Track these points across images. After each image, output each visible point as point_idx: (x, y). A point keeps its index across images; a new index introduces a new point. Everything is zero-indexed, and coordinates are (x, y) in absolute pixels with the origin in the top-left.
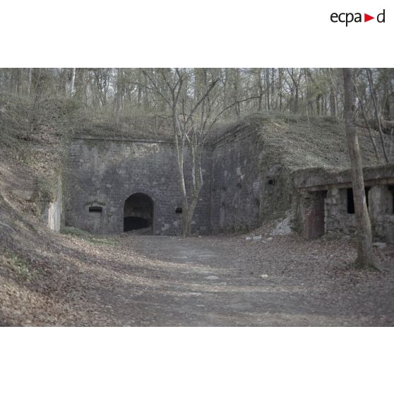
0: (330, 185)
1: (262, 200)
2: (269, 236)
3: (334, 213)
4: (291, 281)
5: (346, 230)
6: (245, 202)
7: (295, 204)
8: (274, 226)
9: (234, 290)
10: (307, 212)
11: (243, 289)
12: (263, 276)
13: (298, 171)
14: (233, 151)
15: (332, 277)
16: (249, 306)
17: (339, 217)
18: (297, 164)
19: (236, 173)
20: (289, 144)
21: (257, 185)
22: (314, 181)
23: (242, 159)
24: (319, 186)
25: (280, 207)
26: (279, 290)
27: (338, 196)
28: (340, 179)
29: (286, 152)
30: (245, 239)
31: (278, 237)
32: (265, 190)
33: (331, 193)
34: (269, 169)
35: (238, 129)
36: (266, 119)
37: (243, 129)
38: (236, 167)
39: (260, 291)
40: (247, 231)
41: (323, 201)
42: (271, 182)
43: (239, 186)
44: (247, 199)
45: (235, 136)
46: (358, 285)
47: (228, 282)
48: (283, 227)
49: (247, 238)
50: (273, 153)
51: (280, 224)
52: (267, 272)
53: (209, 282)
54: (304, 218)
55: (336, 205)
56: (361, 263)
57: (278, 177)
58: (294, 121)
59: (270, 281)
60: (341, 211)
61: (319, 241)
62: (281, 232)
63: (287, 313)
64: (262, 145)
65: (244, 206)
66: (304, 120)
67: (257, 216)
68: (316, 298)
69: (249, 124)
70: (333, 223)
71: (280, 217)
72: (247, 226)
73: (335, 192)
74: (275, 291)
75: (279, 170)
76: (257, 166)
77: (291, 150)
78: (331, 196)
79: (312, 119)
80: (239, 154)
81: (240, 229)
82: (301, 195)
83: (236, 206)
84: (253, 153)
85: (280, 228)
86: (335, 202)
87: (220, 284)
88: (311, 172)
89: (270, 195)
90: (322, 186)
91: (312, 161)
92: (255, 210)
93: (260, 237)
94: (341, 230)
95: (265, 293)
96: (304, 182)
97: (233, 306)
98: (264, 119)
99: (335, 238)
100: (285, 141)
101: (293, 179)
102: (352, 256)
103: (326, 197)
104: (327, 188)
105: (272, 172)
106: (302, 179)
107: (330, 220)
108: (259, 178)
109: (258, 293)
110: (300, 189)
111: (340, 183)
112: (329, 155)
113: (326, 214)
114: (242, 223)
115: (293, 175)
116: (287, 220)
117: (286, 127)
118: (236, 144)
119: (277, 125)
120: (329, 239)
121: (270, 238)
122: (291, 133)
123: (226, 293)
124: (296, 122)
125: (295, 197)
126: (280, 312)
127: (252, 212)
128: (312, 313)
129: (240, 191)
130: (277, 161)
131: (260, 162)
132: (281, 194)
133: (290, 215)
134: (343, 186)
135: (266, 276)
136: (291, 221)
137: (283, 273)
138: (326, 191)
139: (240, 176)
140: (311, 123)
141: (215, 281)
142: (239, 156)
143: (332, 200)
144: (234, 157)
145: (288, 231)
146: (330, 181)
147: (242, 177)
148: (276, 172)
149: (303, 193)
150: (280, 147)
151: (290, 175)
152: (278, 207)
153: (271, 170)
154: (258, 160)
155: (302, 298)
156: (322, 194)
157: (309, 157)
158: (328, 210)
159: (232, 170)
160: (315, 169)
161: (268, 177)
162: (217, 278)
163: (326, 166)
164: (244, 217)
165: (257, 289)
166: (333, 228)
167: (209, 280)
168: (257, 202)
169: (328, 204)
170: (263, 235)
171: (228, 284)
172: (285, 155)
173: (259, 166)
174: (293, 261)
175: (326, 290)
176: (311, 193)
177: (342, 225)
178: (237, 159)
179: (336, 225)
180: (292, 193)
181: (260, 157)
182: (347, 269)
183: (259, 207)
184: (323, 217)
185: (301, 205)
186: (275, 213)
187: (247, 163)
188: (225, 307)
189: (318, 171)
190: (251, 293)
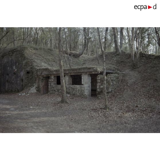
0: (51, 75)
1: (24, 80)
2: (28, 93)
3: (52, 85)
4: (40, 108)
5: (56, 91)
6: (17, 80)
7: (37, 81)
8: (30, 89)
9: (22, 112)
10: (42, 84)
11: (25, 112)
12: (31, 107)
13: (39, 69)
14: (12, 60)
15: (54, 106)
16: (29, 117)
17: (54, 86)
18: (39, 66)
19: (13, 68)
20: (35, 58)
21: (22, 74)
22: (45, 73)
23: (16, 63)
24: (47, 75)
25: (32, 82)
26: (37, 111)
27: (54, 79)
28: (54, 73)
29: (34, 61)
30: (18, 95)
31: (32, 94)
32: (26, 75)
33: (51, 77)
34: (27, 67)
35: (14, 51)
36: (26, 48)
37: (17, 51)
38: (14, 66)
39: (31, 112)
40: (18, 91)
41: (48, 80)
42: (28, 73)
43: (15, 74)
44: (18, 79)
45: (13, 53)
46: (62, 108)
47: (19, 110)
48: (33, 90)
49: (19, 94)
50: (29, 61)
51: (32, 89)
52: (32, 106)
53: (12, 111)
54: (41, 86)
55: (53, 82)
56: (63, 101)
57: (31, 71)
58: (37, 49)
59: (34, 109)
60: (55, 84)
61: (47, 94)
62: (33, 92)
63: (42, 117)
64: (25, 58)
65: (17, 82)
66: (41, 49)
67: (22, 86)
68: (50, 113)
69: (19, 49)
70: (52, 88)
71: (32, 86)
72: (18, 90)
73: (52, 77)
74: (36, 112)
75: (31, 68)
76: (22, 66)
77: (36, 61)
78: (51, 79)
79: (44, 49)
80: (15, 61)
81: (15, 91)
82: (40, 78)
83: (13, 82)
84: (21, 61)
85: (32, 90)
86: (52, 81)
87: (16, 111)
88: (44, 70)
89: (28, 77)
90: (48, 75)
91: (44, 65)
92: (22, 83)
93: (25, 94)
94: (55, 91)
95: (33, 113)
96: (41, 73)
97: (24, 117)
98: (25, 48)
99: (53, 93)
100: (33, 57)
101: (37, 72)
102: (59, 99)
103: (49, 79)
104: (50, 76)
105: (28, 69)
106: (41, 72)
107: (51, 87)
108: (23, 71)
109: (30, 113)
110: (40, 75)
111: (55, 74)
112: (50, 63)
113: (49, 85)
114: (16, 88)
115: (37, 70)
116: (34, 87)
117: (34, 51)
118: (13, 57)
119: (30, 50)
120: (51, 94)
121: (29, 94)
122: (36, 54)
123: (20, 114)
124: (38, 50)
125: (38, 79)
126: (40, 117)
127: (20, 84)
128: (50, 117)
129: (15, 75)
130: (31, 65)
131: (24, 65)
132: (32, 77)
133: (36, 85)
134: (55, 75)
135: (32, 107)
136: (36, 88)
137: (37, 106)
138: (49, 77)
139: (15, 70)
140: (43, 50)
141: (14, 110)
142: (14, 61)
143: (51, 80)
144: (12, 62)
145: (35, 91)
146: (51, 73)
147: (16, 70)
148: (30, 69)
149: (41, 77)
150: (32, 59)
151: (36, 70)
152: (31, 82)
153: (28, 68)
154: (22, 64)
155: (46, 113)
156: (48, 78)
157: (43, 64)
158: (50, 84)
159: (12, 67)
160: (45, 69)
161: (27, 71)
162: (14, 109)
163: (49, 68)
164: (16, 86)
165: (30, 112)
166: (52, 90)
167: (11, 110)
168: (22, 80)
169: (50, 81)
170: (26, 93)
171: (19, 111)
172: (34, 63)
173: (23, 66)
174: (39, 102)
175: (53, 110)
176: (44, 77)
177: (55, 89)
178: (13, 63)
179: (53, 89)
180: (36, 77)
181: (24, 63)
182: (58, 103)
183: (23, 82)
184: (48, 86)
185: (40, 82)
186: (29, 84)
187: (18, 64)
188: (21, 118)
189: (46, 69)
190: (29, 113)
